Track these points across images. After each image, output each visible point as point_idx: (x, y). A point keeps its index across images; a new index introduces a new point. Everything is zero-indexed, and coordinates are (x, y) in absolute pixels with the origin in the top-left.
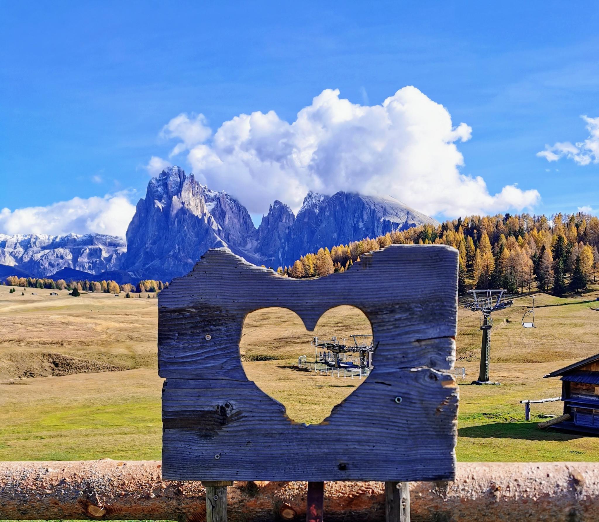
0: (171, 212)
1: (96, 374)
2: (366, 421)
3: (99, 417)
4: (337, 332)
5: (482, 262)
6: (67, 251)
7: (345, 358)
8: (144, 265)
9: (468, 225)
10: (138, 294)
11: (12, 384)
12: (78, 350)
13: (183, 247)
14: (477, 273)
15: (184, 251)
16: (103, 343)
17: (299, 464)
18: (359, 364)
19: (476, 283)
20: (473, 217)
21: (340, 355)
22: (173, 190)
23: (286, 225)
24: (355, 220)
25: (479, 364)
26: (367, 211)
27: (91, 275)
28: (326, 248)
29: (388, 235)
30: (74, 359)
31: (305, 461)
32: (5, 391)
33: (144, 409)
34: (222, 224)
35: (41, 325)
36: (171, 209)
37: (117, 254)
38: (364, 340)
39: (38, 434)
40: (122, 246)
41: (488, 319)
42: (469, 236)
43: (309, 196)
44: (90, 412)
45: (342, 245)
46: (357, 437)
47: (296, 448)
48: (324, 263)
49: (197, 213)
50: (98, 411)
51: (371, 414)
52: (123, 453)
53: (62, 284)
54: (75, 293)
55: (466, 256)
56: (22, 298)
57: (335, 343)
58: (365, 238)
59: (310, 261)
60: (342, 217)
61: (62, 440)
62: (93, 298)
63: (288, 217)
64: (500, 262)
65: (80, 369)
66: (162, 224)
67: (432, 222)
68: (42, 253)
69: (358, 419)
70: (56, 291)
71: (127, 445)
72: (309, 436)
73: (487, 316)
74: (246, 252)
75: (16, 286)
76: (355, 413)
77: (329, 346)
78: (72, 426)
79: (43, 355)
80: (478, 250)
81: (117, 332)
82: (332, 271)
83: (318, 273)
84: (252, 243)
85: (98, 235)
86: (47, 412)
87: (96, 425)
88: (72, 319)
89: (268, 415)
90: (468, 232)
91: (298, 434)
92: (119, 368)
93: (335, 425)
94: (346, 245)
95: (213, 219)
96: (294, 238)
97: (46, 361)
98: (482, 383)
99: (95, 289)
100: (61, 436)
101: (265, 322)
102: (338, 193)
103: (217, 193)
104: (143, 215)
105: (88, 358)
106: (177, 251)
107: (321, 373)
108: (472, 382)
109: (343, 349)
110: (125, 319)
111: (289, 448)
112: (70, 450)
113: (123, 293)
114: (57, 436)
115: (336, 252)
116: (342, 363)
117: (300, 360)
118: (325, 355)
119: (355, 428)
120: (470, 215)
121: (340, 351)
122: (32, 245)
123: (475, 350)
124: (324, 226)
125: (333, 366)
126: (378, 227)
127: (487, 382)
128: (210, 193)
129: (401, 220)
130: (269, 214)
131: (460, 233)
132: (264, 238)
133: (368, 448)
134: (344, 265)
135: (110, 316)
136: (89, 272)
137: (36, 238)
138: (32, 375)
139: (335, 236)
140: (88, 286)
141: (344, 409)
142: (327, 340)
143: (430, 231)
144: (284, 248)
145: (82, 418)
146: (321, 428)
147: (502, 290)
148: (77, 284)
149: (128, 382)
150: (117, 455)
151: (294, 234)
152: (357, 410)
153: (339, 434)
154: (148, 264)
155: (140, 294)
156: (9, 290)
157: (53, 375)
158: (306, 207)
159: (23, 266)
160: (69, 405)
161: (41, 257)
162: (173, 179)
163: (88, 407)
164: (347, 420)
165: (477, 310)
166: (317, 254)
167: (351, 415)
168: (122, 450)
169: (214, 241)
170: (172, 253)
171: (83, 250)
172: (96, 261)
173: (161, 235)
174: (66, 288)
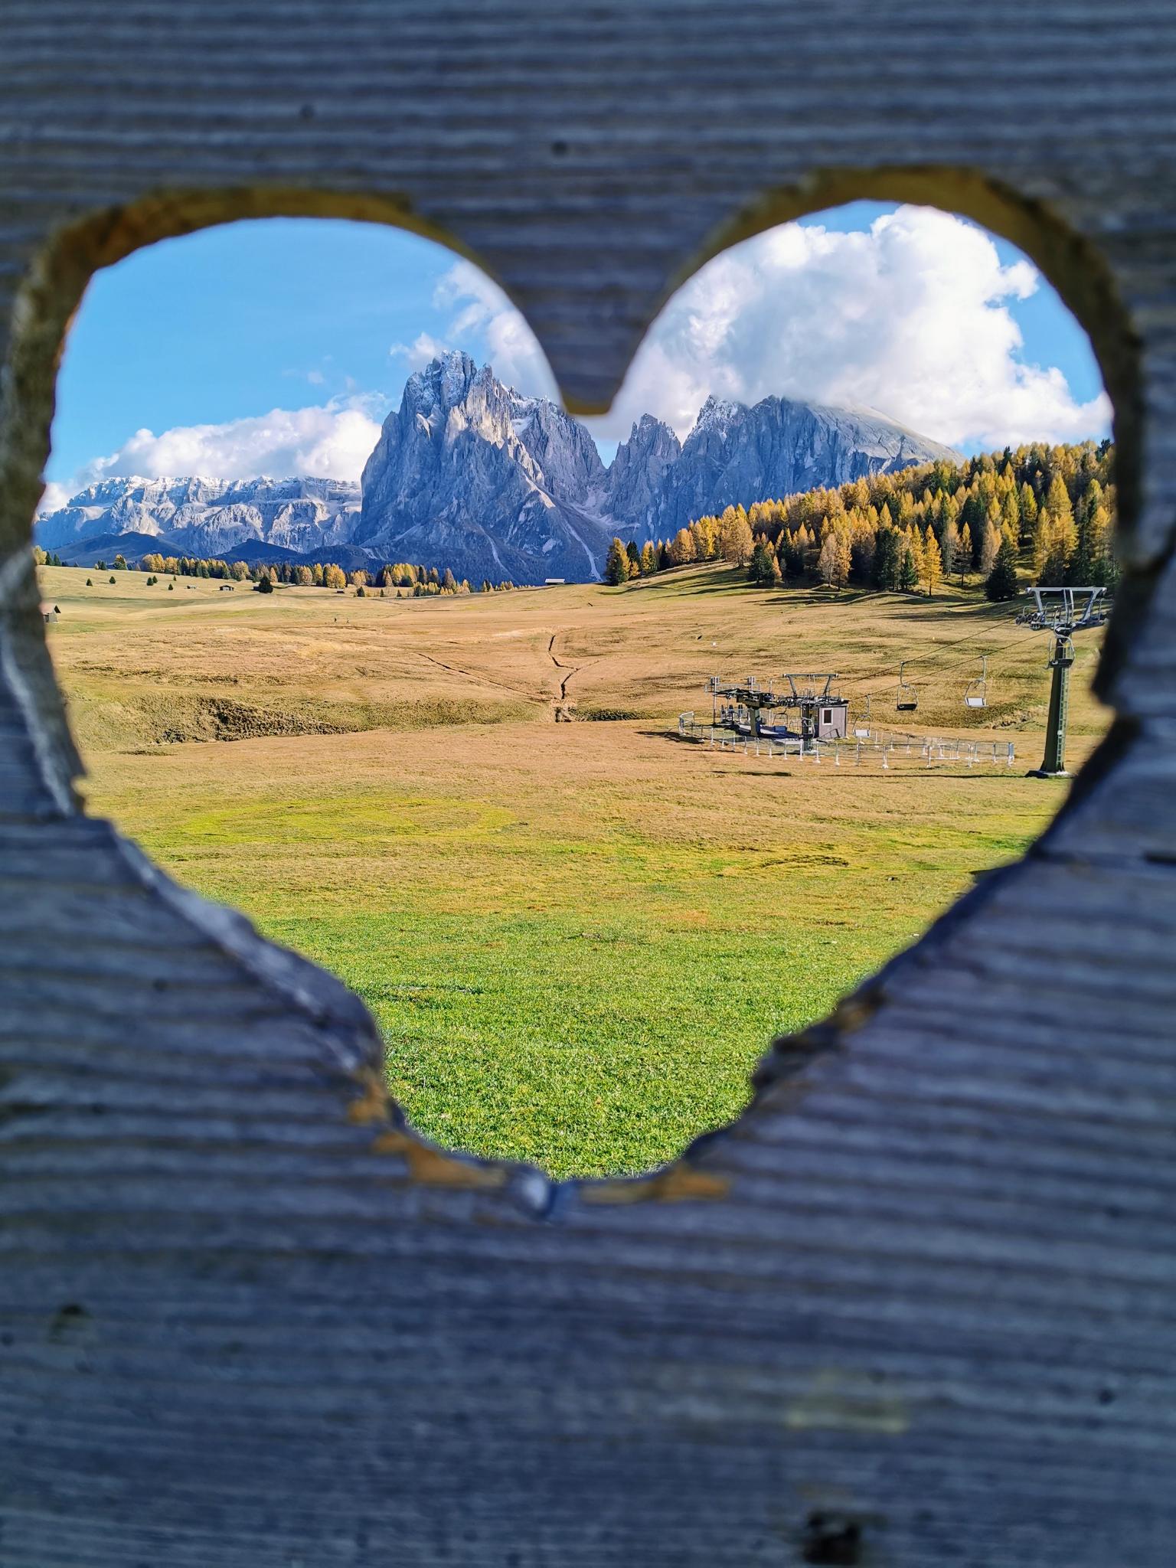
0: (446, 437)
1: (295, 738)
2: (1049, 1188)
3: (292, 821)
4: (756, 667)
5: (1051, 534)
6: (255, 510)
7: (771, 718)
8: (392, 536)
9: (1024, 462)
10: (379, 589)
11: (141, 753)
12: (265, 692)
13: (467, 501)
14: (1040, 556)
15: (468, 510)
16: (311, 680)
17: (478, 1500)
18: (799, 731)
19: (1038, 575)
20: (1035, 446)
21: (762, 712)
22: (450, 395)
23: (664, 463)
24: (797, 452)
25: (1043, 736)
26: (822, 434)
27: (295, 553)
28: (740, 505)
29: (862, 481)
30: (256, 710)
31: (524, 1480)
32: (125, 767)
33: (378, 807)
34: (540, 459)
35: (200, 646)
36: (447, 431)
37: (344, 514)
38: (811, 684)
39: (176, 851)
40: (353, 499)
41: (1066, 646)
42: (1025, 484)
43: (710, 406)
44: (276, 810)
45: (771, 500)
46: (968, 1320)
47: (448, 1373)
48: (734, 534)
49: (496, 438)
50: (290, 810)
51: (1101, 1133)
52: (328, 893)
53: (242, 570)
54: (265, 588)
55: (1019, 522)
56: (169, 595)
57: (752, 689)
58: (817, 486)
59: (708, 532)
60: (773, 447)
61: (217, 865)
62: (297, 597)
63: (667, 446)
64: (1088, 534)
65: (267, 730)
66: (429, 459)
67: (950, 457)
68: (208, 512)
69: (977, 1163)
70: (230, 582)
71: (338, 879)
72: (558, 1288)
73: (1064, 640)
74: (585, 513)
75: (160, 572)
76: (958, 1115)
77: (740, 695)
78: (240, 837)
79: (202, 701)
80: (1044, 511)
81: (338, 661)
82: (750, 548)
83: (724, 553)
84: (597, 497)
85: (310, 479)
86: (198, 808)
87: (284, 837)
88: (255, 635)
89: (220, 1099)
90: (1025, 475)
91: (469, 1265)
92: (337, 729)
93: (775, 1206)
94: (779, 501)
95: (523, 450)
96: (677, 487)
97: (206, 711)
98: (1049, 774)
99: (302, 580)
100: (217, 856)
101: (618, 647)
102: (765, 401)
103: (533, 401)
104: (394, 443)
105: (281, 707)
106: (454, 509)
107: (723, 747)
108: (1027, 772)
109: (767, 700)
110: (353, 636)
111: (396, 1371)
112: (230, 885)
113: (351, 588)
114: (209, 856)
115: (759, 514)
116: (764, 728)
117: (682, 721)
118: (732, 712)
119: (947, 1243)
120: (1028, 441)
121: (762, 705)
122: (191, 498)
123: (1032, 709)
124: (736, 463)
125: (748, 734)
126: (842, 465)
127: (1059, 773)
128: (520, 401)
129: (887, 454)
130: (630, 441)
131: (1007, 478)
132: (620, 486)
133: (1049, 1404)
134: (773, 538)
135: (325, 630)
136: (292, 547)
137: (199, 484)
138: (179, 738)
139: (757, 482)
140: (288, 573)
141: (860, 1075)
142: (736, 683)
143: (947, 474)
144: (658, 506)
145: (260, 822)
146: (660, 1220)
147: (1096, 590)
148: (270, 570)
149: (351, 755)
150: (317, 898)
151: (678, 479)
152: (972, 1088)
153: (816, 1286)
154: (399, 533)
155: (384, 589)
156: (147, 580)
157: (218, 740)
158: (702, 428)
159: (174, 536)
160: (238, 797)
161: (207, 519)
162: (452, 377)
163: (273, 801)
164: (882, 1171)
165: (1042, 627)
166: (721, 517)
167: (922, 1129)
168: (327, 889)
169: (525, 491)
170: (445, 513)
171: (282, 506)
172: (305, 528)
173: (426, 478)
174: (248, 578)
